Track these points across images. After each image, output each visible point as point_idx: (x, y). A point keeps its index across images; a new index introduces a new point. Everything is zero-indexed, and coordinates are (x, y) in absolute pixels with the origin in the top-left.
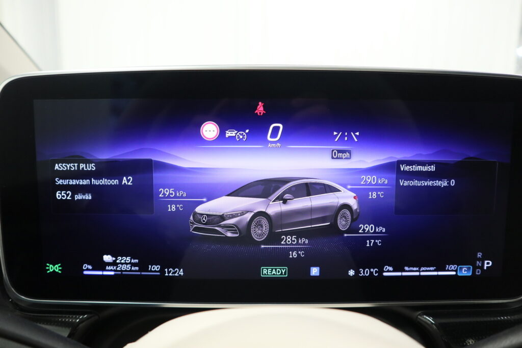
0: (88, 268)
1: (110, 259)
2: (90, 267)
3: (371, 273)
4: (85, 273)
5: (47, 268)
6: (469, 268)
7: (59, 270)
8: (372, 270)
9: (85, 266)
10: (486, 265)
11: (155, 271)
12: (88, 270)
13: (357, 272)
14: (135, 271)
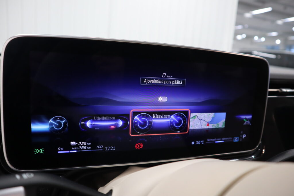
0: (60, 149)
1: (74, 144)
2: (62, 149)
3: (201, 143)
4: (59, 152)
5: (35, 151)
6: (238, 138)
7: (43, 152)
8: (201, 141)
9: (59, 149)
10: (244, 137)
11: (100, 149)
12: (61, 150)
13: (195, 143)
14: (89, 149)
